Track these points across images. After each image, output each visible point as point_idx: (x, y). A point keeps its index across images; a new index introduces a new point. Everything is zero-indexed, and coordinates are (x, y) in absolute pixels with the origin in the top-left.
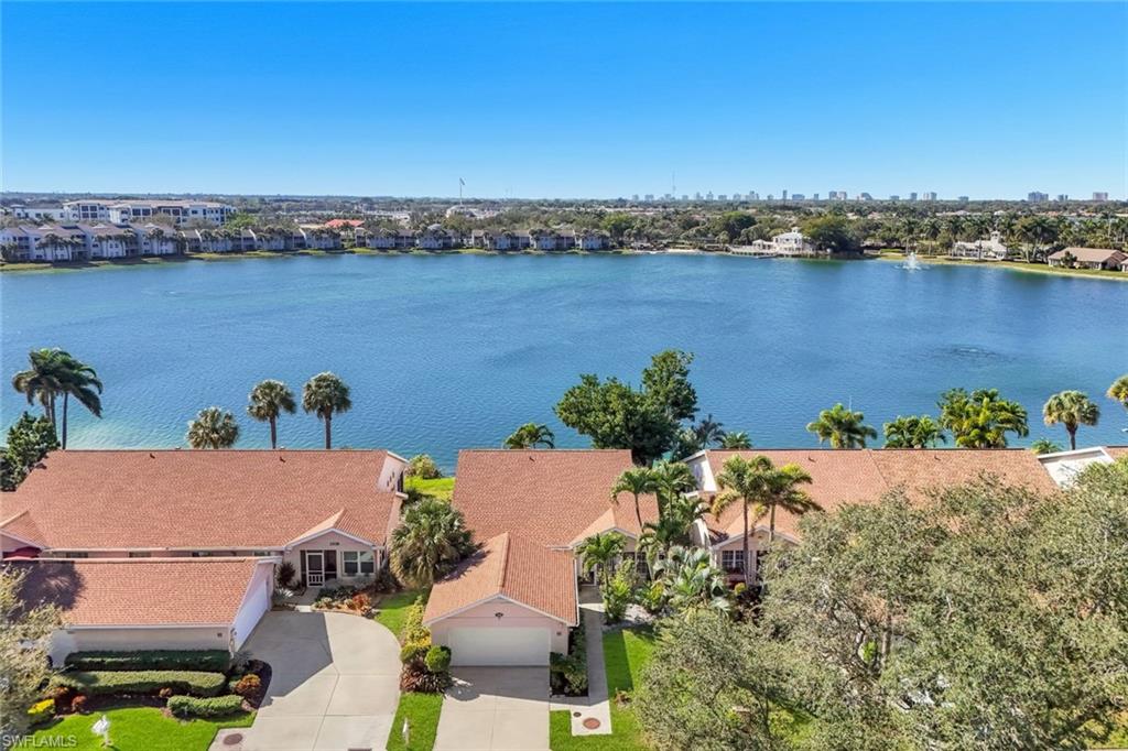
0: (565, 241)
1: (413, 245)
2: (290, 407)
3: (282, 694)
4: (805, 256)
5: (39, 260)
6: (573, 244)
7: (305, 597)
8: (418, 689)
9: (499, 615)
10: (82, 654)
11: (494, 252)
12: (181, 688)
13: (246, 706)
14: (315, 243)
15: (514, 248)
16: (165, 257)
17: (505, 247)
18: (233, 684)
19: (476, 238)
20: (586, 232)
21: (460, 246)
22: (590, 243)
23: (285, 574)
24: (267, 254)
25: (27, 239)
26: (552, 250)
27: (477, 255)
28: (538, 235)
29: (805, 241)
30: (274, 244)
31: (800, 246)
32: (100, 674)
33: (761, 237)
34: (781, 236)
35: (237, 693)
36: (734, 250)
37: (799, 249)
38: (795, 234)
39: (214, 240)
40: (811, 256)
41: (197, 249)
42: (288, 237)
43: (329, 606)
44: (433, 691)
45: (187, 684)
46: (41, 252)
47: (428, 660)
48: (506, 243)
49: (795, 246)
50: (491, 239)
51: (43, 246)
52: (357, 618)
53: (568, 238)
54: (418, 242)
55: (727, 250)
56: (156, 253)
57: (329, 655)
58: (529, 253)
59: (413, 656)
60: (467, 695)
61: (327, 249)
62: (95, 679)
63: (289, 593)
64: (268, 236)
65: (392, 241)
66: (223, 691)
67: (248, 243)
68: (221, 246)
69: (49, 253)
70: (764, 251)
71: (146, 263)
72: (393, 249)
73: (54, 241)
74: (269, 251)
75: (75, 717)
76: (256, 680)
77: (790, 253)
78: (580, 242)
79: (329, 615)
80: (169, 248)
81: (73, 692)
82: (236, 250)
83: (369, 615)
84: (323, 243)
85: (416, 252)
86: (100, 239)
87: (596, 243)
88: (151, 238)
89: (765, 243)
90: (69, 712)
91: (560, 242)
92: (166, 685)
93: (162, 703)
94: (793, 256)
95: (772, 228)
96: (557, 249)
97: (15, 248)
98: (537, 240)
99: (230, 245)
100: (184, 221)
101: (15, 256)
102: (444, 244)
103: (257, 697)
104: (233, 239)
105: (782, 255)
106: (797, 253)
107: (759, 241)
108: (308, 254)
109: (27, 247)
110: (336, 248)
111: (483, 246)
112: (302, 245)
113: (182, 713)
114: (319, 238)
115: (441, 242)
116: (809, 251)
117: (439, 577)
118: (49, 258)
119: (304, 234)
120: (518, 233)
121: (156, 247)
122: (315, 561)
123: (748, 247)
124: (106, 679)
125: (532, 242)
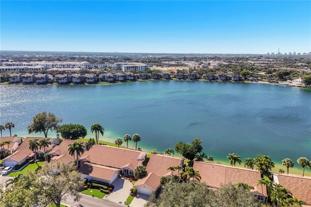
0: (228, 78)
1: (187, 78)
2: (130, 139)
3: (114, 191)
4: (302, 87)
5: (107, 81)
6: (231, 79)
7: (123, 177)
8: (132, 195)
9: (144, 187)
10: (92, 180)
11: (208, 81)
12: (102, 188)
13: (109, 192)
14: (164, 77)
15: (214, 79)
16: (131, 80)
17: (211, 79)
18: (109, 189)
19: (204, 76)
20: (234, 76)
21: (199, 78)
22: (235, 79)
23: (121, 172)
24: (153, 80)
25: (105, 76)
26: (224, 80)
27: (204, 81)
28: (221, 76)
29: (302, 82)
30: (155, 77)
31: (301, 84)
32: (93, 183)
33: (290, 79)
34: (295, 80)
35: (109, 190)
36: (280, 83)
37: (300, 84)
38: (300, 80)
39: (142, 76)
40: (304, 87)
41: (138, 78)
42: (158, 75)
43: (126, 179)
44: (133, 196)
45: (103, 187)
46: (107, 79)
47: (134, 191)
48: (211, 78)
49: (299, 83)
50: (207, 77)
51: (108, 78)
52: (129, 181)
53: (229, 77)
54: (188, 77)
55: (278, 83)
56: (129, 79)
57: (123, 187)
58: (218, 81)
59: (132, 190)
60: (138, 198)
61: (167, 79)
62: (92, 184)
63: (121, 175)
64: (153, 75)
65: (182, 77)
66: (107, 189)
67: (149, 77)
68: (143, 78)
69: (109, 80)
70: (289, 84)
71: (127, 82)
72: (182, 79)
73: (110, 77)
74: (153, 79)
75: (90, 189)
76: (111, 189)
77: (297, 85)
78: (233, 78)
79: (125, 180)
80: (132, 78)
81: (90, 185)
82: (147, 79)
83: (131, 181)
84: (166, 77)
85: (188, 80)
86: (119, 76)
87: (237, 79)
88: (129, 76)
89: (291, 81)
90: (89, 188)
91: (227, 78)
92: (101, 187)
93: (99, 189)
94: (298, 86)
95: (294, 77)
96: (226, 80)
97: (102, 78)
98: (220, 77)
99: (145, 77)
100: (137, 69)
101: (102, 80)
102: (195, 78)
103: (111, 191)
104: (146, 76)
105: (294, 86)
106: (299, 85)
107: (289, 81)
108: (162, 80)
109: (105, 78)
110: (169, 78)
111: (205, 79)
112: (161, 77)
113: (102, 191)
114: (165, 76)
115: (194, 77)
116: (304, 85)
117: (140, 178)
118: (109, 81)
119: (162, 74)
120: (215, 75)
121: (130, 78)
122: (125, 171)
123: (285, 82)
124: (94, 184)
125: (219, 78)
